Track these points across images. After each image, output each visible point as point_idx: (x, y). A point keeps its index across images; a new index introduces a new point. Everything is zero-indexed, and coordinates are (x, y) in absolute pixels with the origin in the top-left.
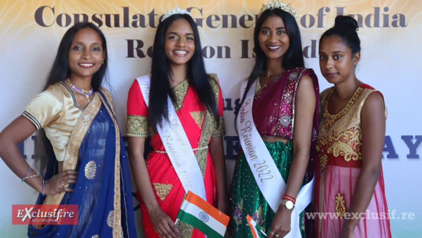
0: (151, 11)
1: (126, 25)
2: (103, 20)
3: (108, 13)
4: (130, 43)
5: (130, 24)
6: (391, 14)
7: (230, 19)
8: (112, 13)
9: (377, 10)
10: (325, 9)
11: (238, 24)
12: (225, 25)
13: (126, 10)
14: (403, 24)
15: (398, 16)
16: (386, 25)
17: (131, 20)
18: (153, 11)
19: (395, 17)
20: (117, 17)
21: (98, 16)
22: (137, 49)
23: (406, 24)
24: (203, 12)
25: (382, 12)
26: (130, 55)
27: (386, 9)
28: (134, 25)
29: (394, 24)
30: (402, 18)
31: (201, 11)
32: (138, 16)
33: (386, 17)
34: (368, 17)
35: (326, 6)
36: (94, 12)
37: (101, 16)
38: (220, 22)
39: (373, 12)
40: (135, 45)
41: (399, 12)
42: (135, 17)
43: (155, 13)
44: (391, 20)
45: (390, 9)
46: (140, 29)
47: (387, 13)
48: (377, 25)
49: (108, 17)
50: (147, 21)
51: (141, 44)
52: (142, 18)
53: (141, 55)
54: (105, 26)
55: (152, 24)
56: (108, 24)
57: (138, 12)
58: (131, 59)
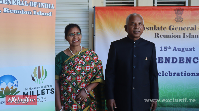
0: (161, 26)
1: (155, 30)
2: (149, 29)
3: (150, 27)
4: (156, 34)
7: (181, 28)
8: (151, 27)
11: (183, 30)
12: (179, 30)
13: (155, 26)
17: (156, 29)
20: (152, 28)
21: (148, 28)
22: (157, 36)
24: (174, 26)
26: (156, 37)
28: (157, 30)
31: (173, 26)
36: (147, 27)
38: (178, 29)
40: (157, 35)
42: (157, 28)
43: (162, 27)
49: (150, 28)
50: (160, 29)
51: (158, 34)
52: (159, 28)
53: (158, 37)
54: (149, 30)
55: (161, 29)
56: (150, 29)
57: (158, 27)
58: (156, 38)
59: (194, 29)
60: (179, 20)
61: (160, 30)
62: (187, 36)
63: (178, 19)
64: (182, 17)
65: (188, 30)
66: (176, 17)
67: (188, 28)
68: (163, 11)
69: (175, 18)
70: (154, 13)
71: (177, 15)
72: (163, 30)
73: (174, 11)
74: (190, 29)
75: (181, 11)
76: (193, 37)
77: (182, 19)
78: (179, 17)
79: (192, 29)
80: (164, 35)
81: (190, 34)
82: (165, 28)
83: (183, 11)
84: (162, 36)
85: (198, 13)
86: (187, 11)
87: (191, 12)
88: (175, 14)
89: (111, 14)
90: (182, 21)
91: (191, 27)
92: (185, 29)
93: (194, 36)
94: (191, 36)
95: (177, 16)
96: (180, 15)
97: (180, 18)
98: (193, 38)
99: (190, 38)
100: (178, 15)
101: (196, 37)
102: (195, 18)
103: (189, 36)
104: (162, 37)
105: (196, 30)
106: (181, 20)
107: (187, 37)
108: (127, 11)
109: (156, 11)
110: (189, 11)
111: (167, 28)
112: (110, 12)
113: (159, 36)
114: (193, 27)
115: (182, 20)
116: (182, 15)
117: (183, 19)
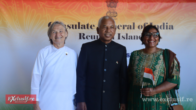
0: (87, 23)
1: (79, 28)
2: (71, 26)
3: (73, 24)
4: (80, 34)
5: (80, 28)
6: (168, 25)
8: (74, 24)
9: (164, 24)
10: (146, 23)
13: (79, 23)
14: (172, 29)
15: (171, 26)
16: (167, 29)
17: (81, 27)
18: (88, 24)
19: (170, 26)
20: (76, 26)
21: (69, 25)
22: (83, 36)
23: (173, 28)
25: (165, 24)
26: (80, 38)
27: (167, 23)
28: (82, 28)
29: (170, 28)
30: (172, 26)
32: (83, 25)
33: (167, 26)
34: (161, 26)
35: (146, 22)
36: (68, 24)
37: (70, 25)
39: (162, 24)
40: (82, 35)
41: (171, 25)
42: (82, 26)
43: (89, 24)
44: (168, 27)
45: (168, 23)
46: (84, 30)
47: (167, 25)
48: (164, 28)
49: (73, 26)
50: (86, 27)
51: (84, 34)
52: (84, 26)
53: (84, 38)
54: (71, 28)
55: (88, 28)
56: (73, 28)
57: (83, 24)
58: (80, 40)
59: (132, 27)
60: (112, 14)
61: (86, 29)
62: (123, 37)
63: (110, 13)
64: (116, 11)
65: (124, 28)
66: (107, 11)
67: (124, 26)
68: (91, 3)
69: (106, 13)
70: (79, 5)
71: (109, 7)
72: (90, 29)
73: (106, 3)
74: (127, 27)
75: (115, 3)
76: (130, 38)
77: (116, 13)
78: (112, 11)
79: (129, 28)
80: (92, 36)
81: (127, 34)
82: (93, 26)
83: (117, 2)
84: (89, 36)
85: (137, 5)
86: (122, 3)
87: (127, 4)
88: (107, 7)
89: (18, 5)
90: (115, 17)
91: (127, 25)
92: (120, 28)
93: (132, 37)
94: (128, 37)
95: (109, 9)
96: (113, 8)
97: (114, 12)
98: (131, 40)
99: (127, 40)
100: (111, 9)
101: (134, 39)
102: (133, 12)
103: (125, 37)
104: (88, 38)
105: (135, 28)
106: (115, 15)
107: (123, 39)
108: (42, 3)
109: (81, 3)
110: (125, 3)
111: (95, 26)
112: (18, 2)
113: (85, 36)
114: (130, 25)
115: (117, 16)
116: (116, 8)
117: (118, 14)
